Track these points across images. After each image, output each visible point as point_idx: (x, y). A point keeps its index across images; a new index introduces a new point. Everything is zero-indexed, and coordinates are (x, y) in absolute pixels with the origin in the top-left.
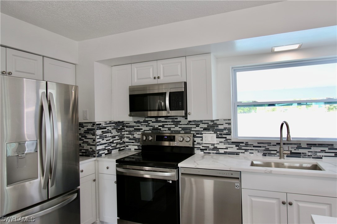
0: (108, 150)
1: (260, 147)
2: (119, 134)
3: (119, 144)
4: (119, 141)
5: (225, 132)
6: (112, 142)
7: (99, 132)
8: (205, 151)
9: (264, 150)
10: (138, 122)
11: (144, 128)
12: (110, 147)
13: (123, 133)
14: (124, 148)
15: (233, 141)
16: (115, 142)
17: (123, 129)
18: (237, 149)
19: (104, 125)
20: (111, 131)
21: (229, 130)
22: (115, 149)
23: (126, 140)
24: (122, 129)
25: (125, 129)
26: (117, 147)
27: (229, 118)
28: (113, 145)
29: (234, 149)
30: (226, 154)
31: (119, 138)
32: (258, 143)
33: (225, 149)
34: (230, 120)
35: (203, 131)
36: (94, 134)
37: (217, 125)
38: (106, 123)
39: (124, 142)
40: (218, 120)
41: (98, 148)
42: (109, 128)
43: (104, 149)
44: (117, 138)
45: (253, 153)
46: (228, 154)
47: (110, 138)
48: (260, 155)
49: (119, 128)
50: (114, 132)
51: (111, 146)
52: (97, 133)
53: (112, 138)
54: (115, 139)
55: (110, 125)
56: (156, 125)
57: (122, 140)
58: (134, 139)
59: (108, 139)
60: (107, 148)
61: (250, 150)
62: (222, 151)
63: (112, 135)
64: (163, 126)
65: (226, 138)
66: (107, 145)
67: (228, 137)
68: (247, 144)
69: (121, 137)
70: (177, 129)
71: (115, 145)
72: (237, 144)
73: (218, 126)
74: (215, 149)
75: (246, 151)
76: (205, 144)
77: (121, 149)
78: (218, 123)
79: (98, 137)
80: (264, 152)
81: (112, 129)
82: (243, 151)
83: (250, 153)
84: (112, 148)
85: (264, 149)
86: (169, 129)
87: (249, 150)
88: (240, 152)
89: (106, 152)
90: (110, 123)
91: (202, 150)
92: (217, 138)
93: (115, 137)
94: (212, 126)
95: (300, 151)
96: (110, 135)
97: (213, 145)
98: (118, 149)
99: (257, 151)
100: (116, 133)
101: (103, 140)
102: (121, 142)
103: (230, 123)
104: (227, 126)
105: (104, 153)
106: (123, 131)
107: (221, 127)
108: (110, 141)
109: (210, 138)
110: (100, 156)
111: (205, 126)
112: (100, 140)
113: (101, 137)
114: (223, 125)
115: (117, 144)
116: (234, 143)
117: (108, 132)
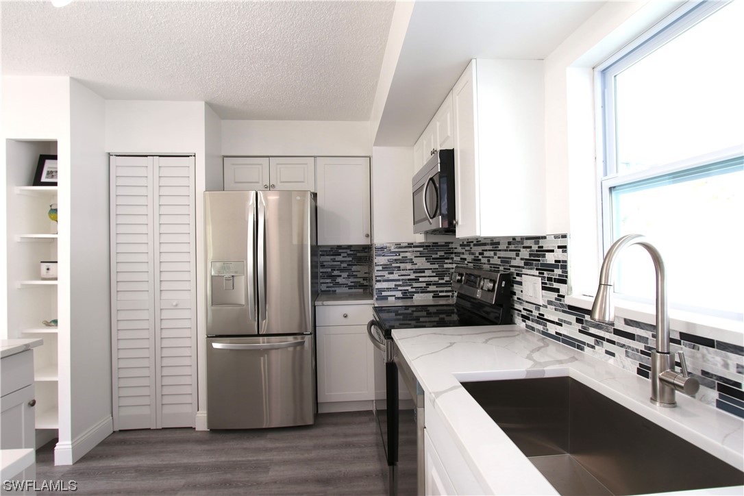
0: (405, 293)
1: (631, 336)
2: (436, 266)
3: (434, 285)
4: (436, 279)
5: (558, 272)
6: (416, 280)
7: (380, 260)
8: (529, 323)
9: (642, 352)
12: (409, 288)
13: (446, 266)
14: (450, 294)
15: (568, 301)
16: (421, 279)
17: (448, 259)
18: (580, 331)
19: (393, 249)
20: (412, 259)
21: (563, 265)
22: (422, 292)
24: (442, 258)
25: (452, 258)
26: (428, 289)
27: (563, 232)
28: (415, 285)
29: (571, 329)
30: (558, 339)
31: (434, 274)
32: (628, 322)
33: (557, 324)
34: (564, 236)
35: (523, 268)
36: (370, 263)
37: (542, 252)
38: (398, 245)
40: (544, 238)
41: (378, 286)
42: (408, 255)
43: (395, 289)
44: (427, 273)
45: (613, 354)
46: (564, 342)
47: (408, 272)
48: (632, 367)
49: (434, 256)
50: (421, 263)
51: (410, 285)
52: (375, 261)
53: (414, 272)
54: (423, 274)
55: (410, 249)
57: (443, 279)
59: (404, 272)
60: (399, 288)
61: (609, 341)
62: (552, 329)
63: (416, 267)
65: (557, 290)
66: (401, 283)
67: (562, 287)
69: (442, 273)
70: (496, 260)
71: (424, 285)
72: (579, 313)
73: (544, 256)
74: (541, 319)
75: (597, 343)
76: (527, 302)
77: (441, 294)
78: (546, 245)
79: (380, 268)
80: (641, 359)
81: (415, 257)
82: (591, 340)
83: (607, 352)
84: (414, 290)
85: (641, 346)
86: (488, 260)
87: (603, 339)
88: (584, 343)
89: (399, 294)
90: (410, 245)
91: (524, 318)
92: (544, 288)
93: (424, 272)
94: (536, 255)
96: (409, 266)
97: (538, 307)
98: (432, 294)
99: (624, 350)
100: (428, 265)
101: (393, 273)
102: (440, 281)
103: (565, 247)
104: (559, 254)
105: (394, 296)
106: (446, 261)
107: (550, 258)
108: (408, 277)
109: (531, 288)
111: (527, 253)
112: (385, 273)
113: (387, 268)
114: (552, 251)
115: (429, 284)
116: (572, 309)
117: (404, 260)
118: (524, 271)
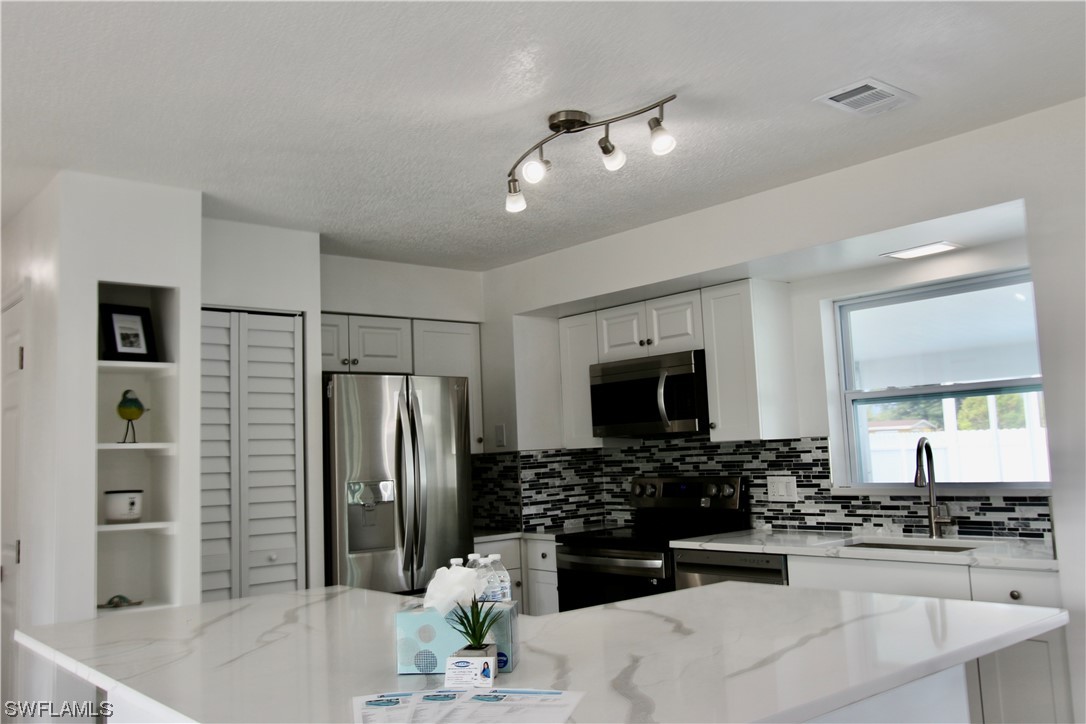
0: (554, 519)
1: (896, 508)
2: (586, 481)
3: (584, 506)
4: (586, 498)
5: (817, 469)
6: (566, 501)
7: (528, 475)
8: (775, 522)
9: (906, 517)
10: (630, 451)
11: (644, 466)
12: (558, 512)
13: (596, 480)
14: (601, 518)
15: (833, 493)
16: (571, 500)
17: (597, 470)
18: (846, 515)
19: (540, 459)
20: (560, 472)
21: (825, 464)
22: (572, 518)
23: (606, 497)
24: (591, 469)
25: (601, 469)
26: (579, 513)
27: (824, 436)
28: (566, 507)
29: (839, 516)
30: (821, 528)
31: (584, 492)
32: (893, 498)
33: (818, 515)
34: (825, 439)
35: (767, 470)
36: (516, 479)
37: (797, 454)
38: (546, 454)
39: (600, 504)
40: (799, 440)
41: (526, 511)
42: (556, 466)
43: (543, 515)
44: (578, 490)
45: (881, 525)
46: (827, 528)
47: (557, 489)
48: (898, 529)
49: (583, 467)
50: (570, 477)
51: (560, 508)
52: (522, 476)
53: (564, 490)
54: (573, 493)
55: (558, 459)
56: (669, 457)
57: (593, 498)
58: (623, 494)
59: (552, 491)
60: (549, 513)
61: (876, 516)
62: (811, 521)
63: (565, 483)
64: (682, 460)
65: (818, 485)
66: (549, 506)
67: (824, 484)
68: (867, 502)
69: (592, 490)
70: (712, 465)
71: (574, 507)
72: (845, 501)
73: (799, 456)
74: (797, 515)
75: (865, 520)
76: (773, 502)
77: (592, 519)
78: (799, 446)
79: (527, 486)
80: (906, 521)
81: (564, 469)
82: (859, 520)
83: (875, 525)
84: (564, 515)
85: (905, 513)
86: (696, 466)
87: (871, 516)
88: (852, 524)
89: (548, 522)
90: (558, 453)
91: (768, 520)
92: (798, 486)
93: (573, 490)
94: (786, 456)
95: (991, 517)
96: (557, 482)
97: (791, 505)
98: (582, 520)
99: (891, 519)
100: (577, 480)
101: (540, 493)
102: (592, 501)
103: (826, 448)
104: (819, 455)
105: (543, 524)
106: (596, 473)
107: (806, 458)
108: (558, 497)
109: (782, 488)
110: (532, 529)
111: (772, 456)
112: (532, 493)
113: (535, 486)
114: (810, 452)
115: (579, 505)
116: (837, 499)
117: (552, 474)
118: (767, 473)
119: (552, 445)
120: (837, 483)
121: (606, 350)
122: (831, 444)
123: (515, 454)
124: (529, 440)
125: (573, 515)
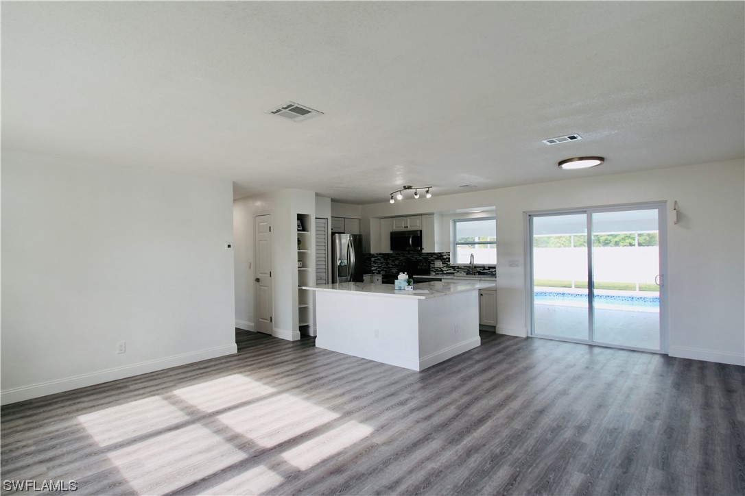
1: (465, 269)
2: (386, 261)
4: (386, 266)
5: (447, 260)
6: (381, 266)
7: (373, 259)
8: (436, 272)
10: (398, 254)
11: (402, 258)
13: (388, 261)
14: (389, 271)
15: (451, 265)
19: (376, 255)
21: (449, 259)
23: (391, 266)
25: (389, 258)
27: (448, 252)
29: (452, 271)
30: (447, 274)
31: (385, 264)
32: (464, 267)
33: (447, 271)
36: (370, 260)
37: (442, 256)
39: (389, 268)
40: (443, 253)
41: (373, 269)
43: (376, 270)
46: (449, 274)
48: (465, 274)
49: (386, 258)
50: (382, 260)
51: (380, 268)
53: (381, 264)
54: (383, 264)
56: (409, 256)
58: (395, 265)
59: (378, 264)
62: (445, 272)
64: (412, 257)
65: (447, 264)
66: (377, 268)
68: (458, 267)
69: (387, 264)
70: (421, 258)
72: (453, 267)
74: (442, 271)
76: (436, 268)
80: (467, 272)
82: (456, 272)
83: (460, 273)
84: (381, 270)
85: (467, 270)
86: (416, 258)
87: (459, 271)
88: (454, 273)
90: (380, 254)
91: (434, 272)
92: (442, 264)
94: (440, 256)
95: (485, 271)
97: (440, 268)
98: (385, 271)
99: (463, 272)
100: (384, 261)
101: (376, 264)
104: (448, 256)
107: (445, 257)
109: (438, 264)
110: (374, 273)
111: (436, 256)
112: (374, 264)
113: (374, 262)
115: (384, 267)
116: (451, 267)
117: (378, 259)
118: (435, 260)
119: (378, 252)
120: (452, 263)
121: (394, 228)
122: (451, 254)
123: (370, 254)
124: (373, 251)
125: (383, 270)
